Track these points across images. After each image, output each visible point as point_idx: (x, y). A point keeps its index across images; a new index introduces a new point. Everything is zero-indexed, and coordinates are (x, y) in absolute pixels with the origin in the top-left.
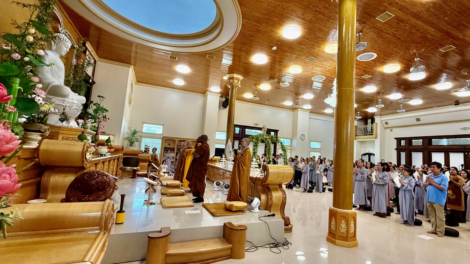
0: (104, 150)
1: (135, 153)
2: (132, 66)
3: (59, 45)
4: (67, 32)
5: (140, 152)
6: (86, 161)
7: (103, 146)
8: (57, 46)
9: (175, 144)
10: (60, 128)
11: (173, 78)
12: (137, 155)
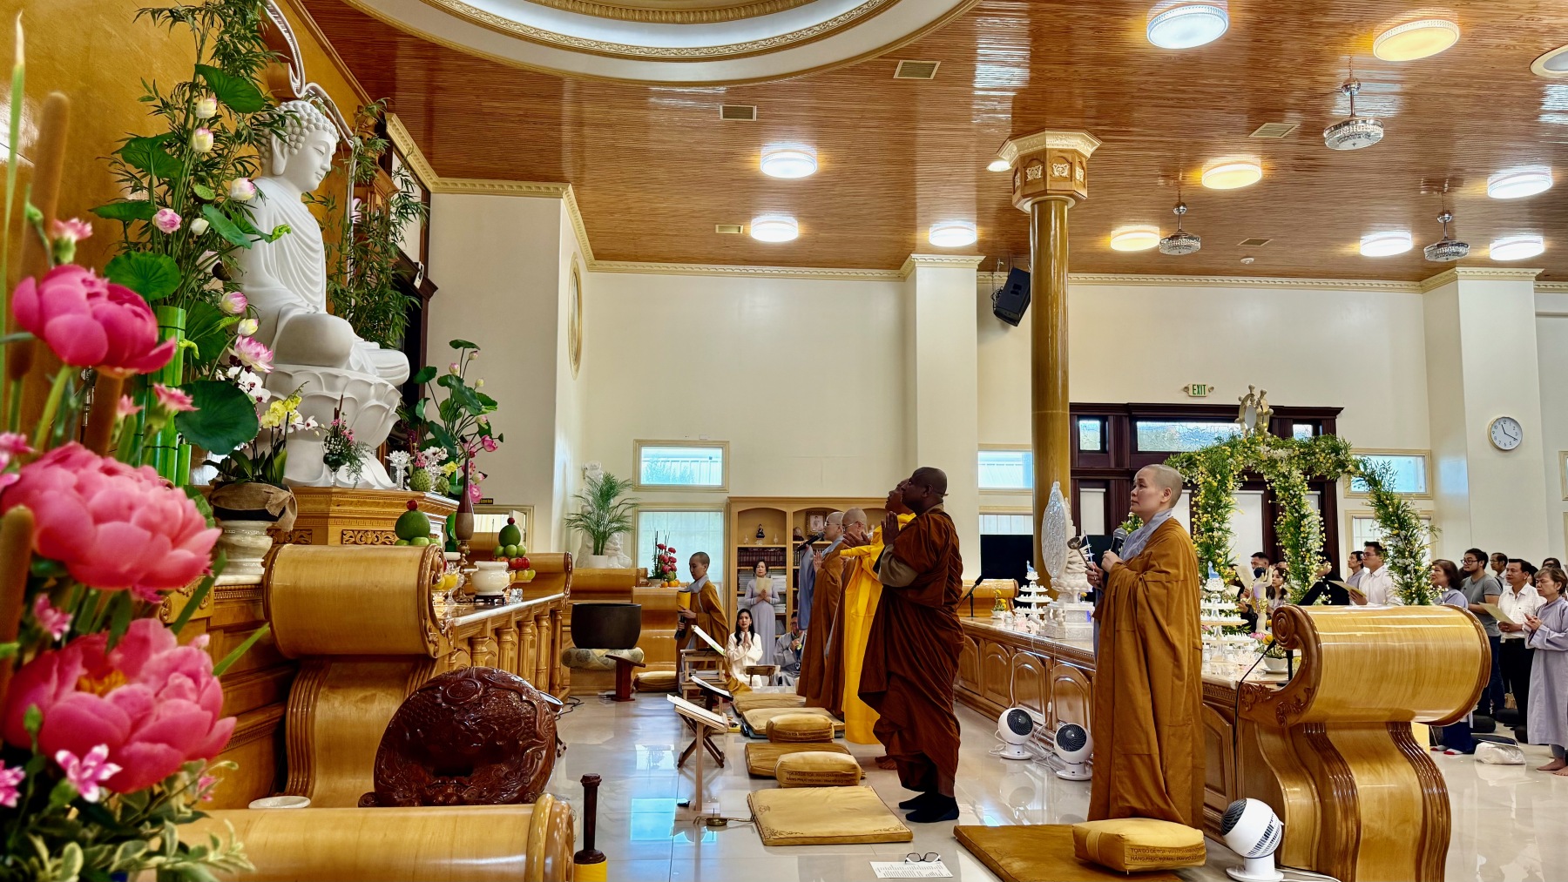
0: (496, 576)
1: (617, 584)
2: (570, 187)
3: (296, 151)
4: (317, 94)
5: (637, 579)
6: (433, 628)
7: (491, 560)
8: (290, 153)
9: (784, 528)
10: (331, 493)
11: (747, 215)
12: (626, 592)
